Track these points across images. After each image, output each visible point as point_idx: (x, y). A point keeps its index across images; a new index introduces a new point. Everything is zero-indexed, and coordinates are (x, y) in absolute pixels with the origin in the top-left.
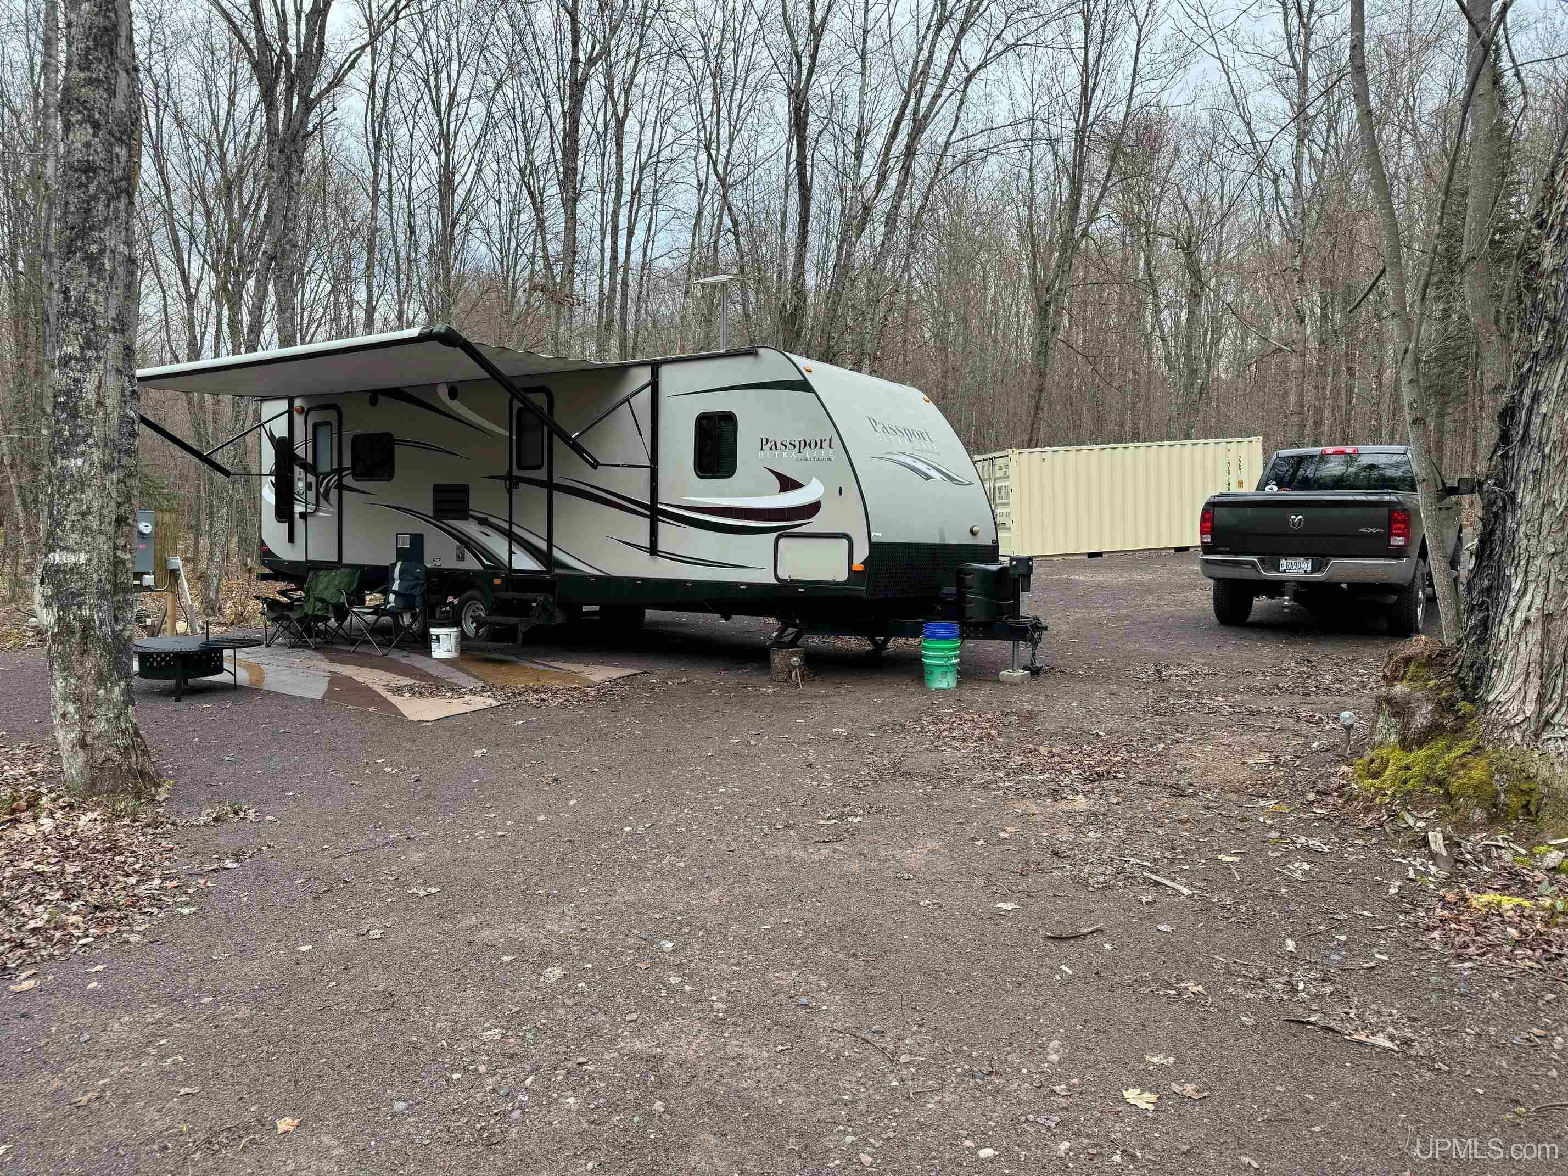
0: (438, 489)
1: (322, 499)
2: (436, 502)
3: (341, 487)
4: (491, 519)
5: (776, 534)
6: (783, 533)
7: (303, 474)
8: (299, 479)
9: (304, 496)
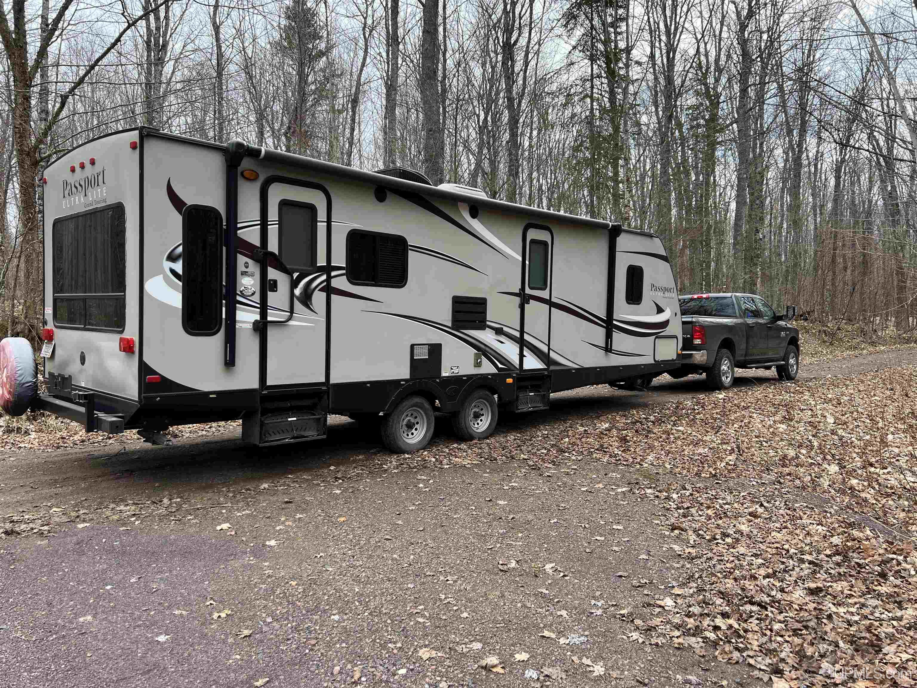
0: (455, 301)
2: (455, 312)
3: (329, 290)
4: (505, 329)
5: (655, 337)
6: (658, 337)
7: (254, 268)
8: (244, 273)
9: (257, 298)
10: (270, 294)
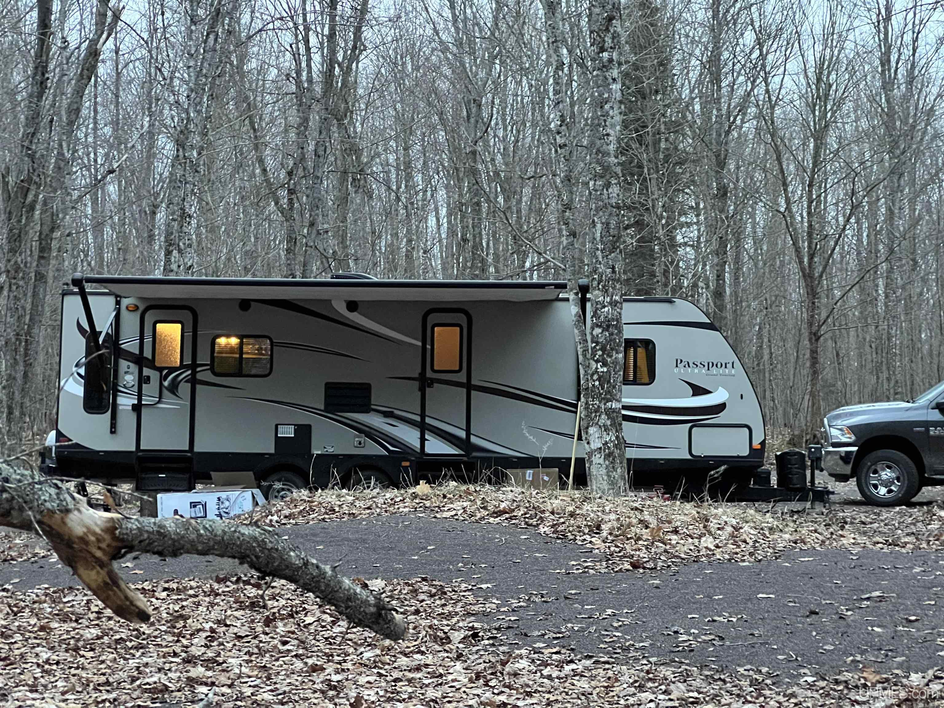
0: (329, 387)
1: (165, 392)
2: (327, 397)
3: (194, 381)
4: (397, 412)
5: (690, 425)
6: (695, 424)
7: (134, 368)
8: (126, 373)
9: (136, 389)
10: (144, 386)
